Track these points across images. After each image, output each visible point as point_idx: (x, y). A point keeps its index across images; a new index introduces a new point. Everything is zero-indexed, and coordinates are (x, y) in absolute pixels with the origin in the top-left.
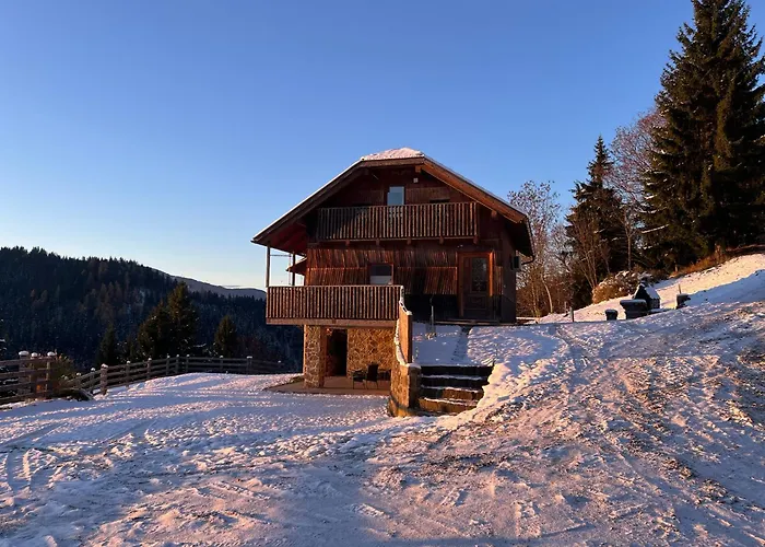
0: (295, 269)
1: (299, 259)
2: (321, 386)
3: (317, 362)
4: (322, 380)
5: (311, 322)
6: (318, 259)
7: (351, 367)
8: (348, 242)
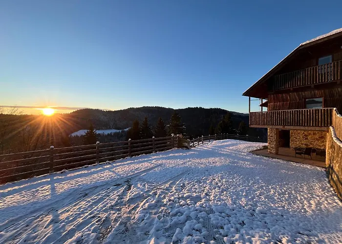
0: (263, 105)
1: (264, 101)
2: (277, 153)
3: (275, 143)
4: (277, 150)
5: (271, 127)
6: (274, 99)
7: (292, 145)
8: (292, 89)
